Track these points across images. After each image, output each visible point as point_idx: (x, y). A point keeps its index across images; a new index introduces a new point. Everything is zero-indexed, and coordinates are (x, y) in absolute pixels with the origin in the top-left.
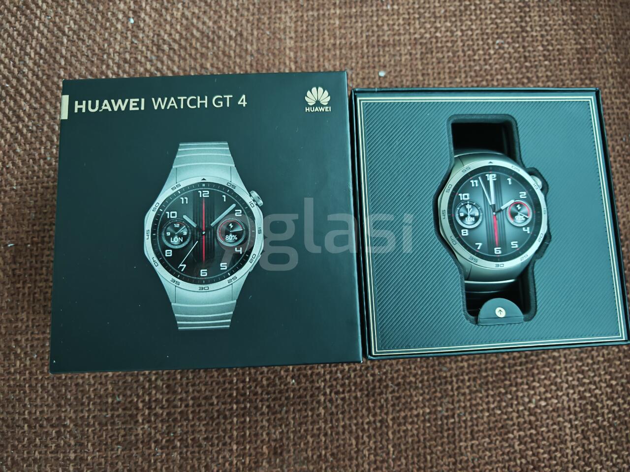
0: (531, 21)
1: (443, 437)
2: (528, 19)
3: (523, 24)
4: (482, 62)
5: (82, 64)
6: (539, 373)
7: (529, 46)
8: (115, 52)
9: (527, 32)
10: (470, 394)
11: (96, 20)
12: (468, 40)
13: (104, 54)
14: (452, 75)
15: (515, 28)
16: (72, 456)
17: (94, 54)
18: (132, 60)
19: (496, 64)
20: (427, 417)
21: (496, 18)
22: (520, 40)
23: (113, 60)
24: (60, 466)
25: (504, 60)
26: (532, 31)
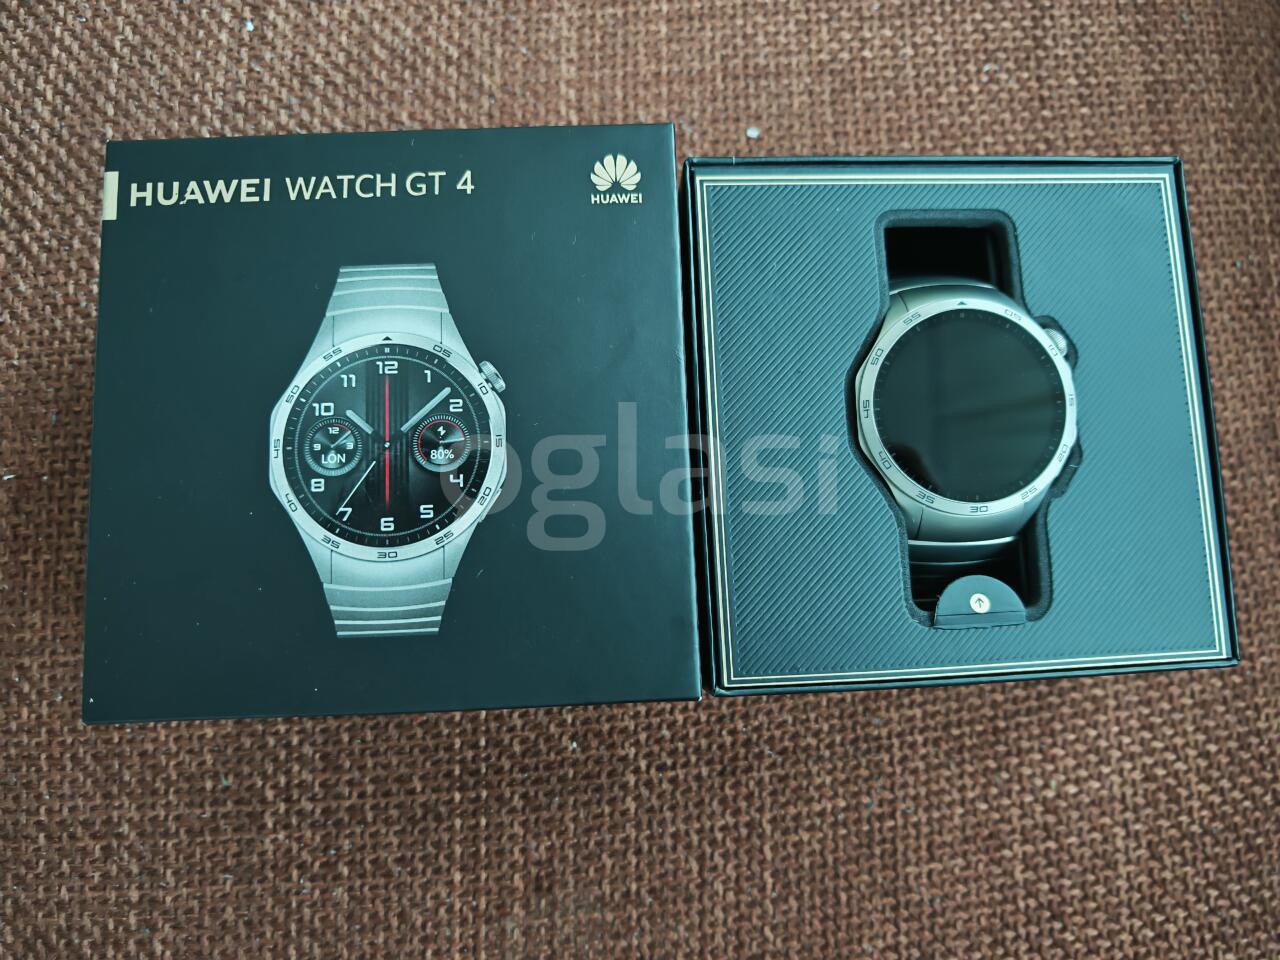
0: (1054, 27)
1: (872, 856)
2: (1048, 22)
3: (1039, 33)
4: (955, 109)
5: (149, 113)
6: (1064, 730)
7: (1049, 77)
8: (216, 89)
9: (1046, 48)
10: (927, 771)
11: (178, 25)
12: (927, 65)
13: (193, 93)
14: (895, 135)
15: (1022, 39)
16: (134, 895)
17: (174, 94)
18: (250, 105)
19: (983, 112)
20: (841, 817)
21: (984, 21)
22: (1032, 64)
23: (212, 105)
24: (111, 914)
25: (999, 104)
26: (1056, 46)
